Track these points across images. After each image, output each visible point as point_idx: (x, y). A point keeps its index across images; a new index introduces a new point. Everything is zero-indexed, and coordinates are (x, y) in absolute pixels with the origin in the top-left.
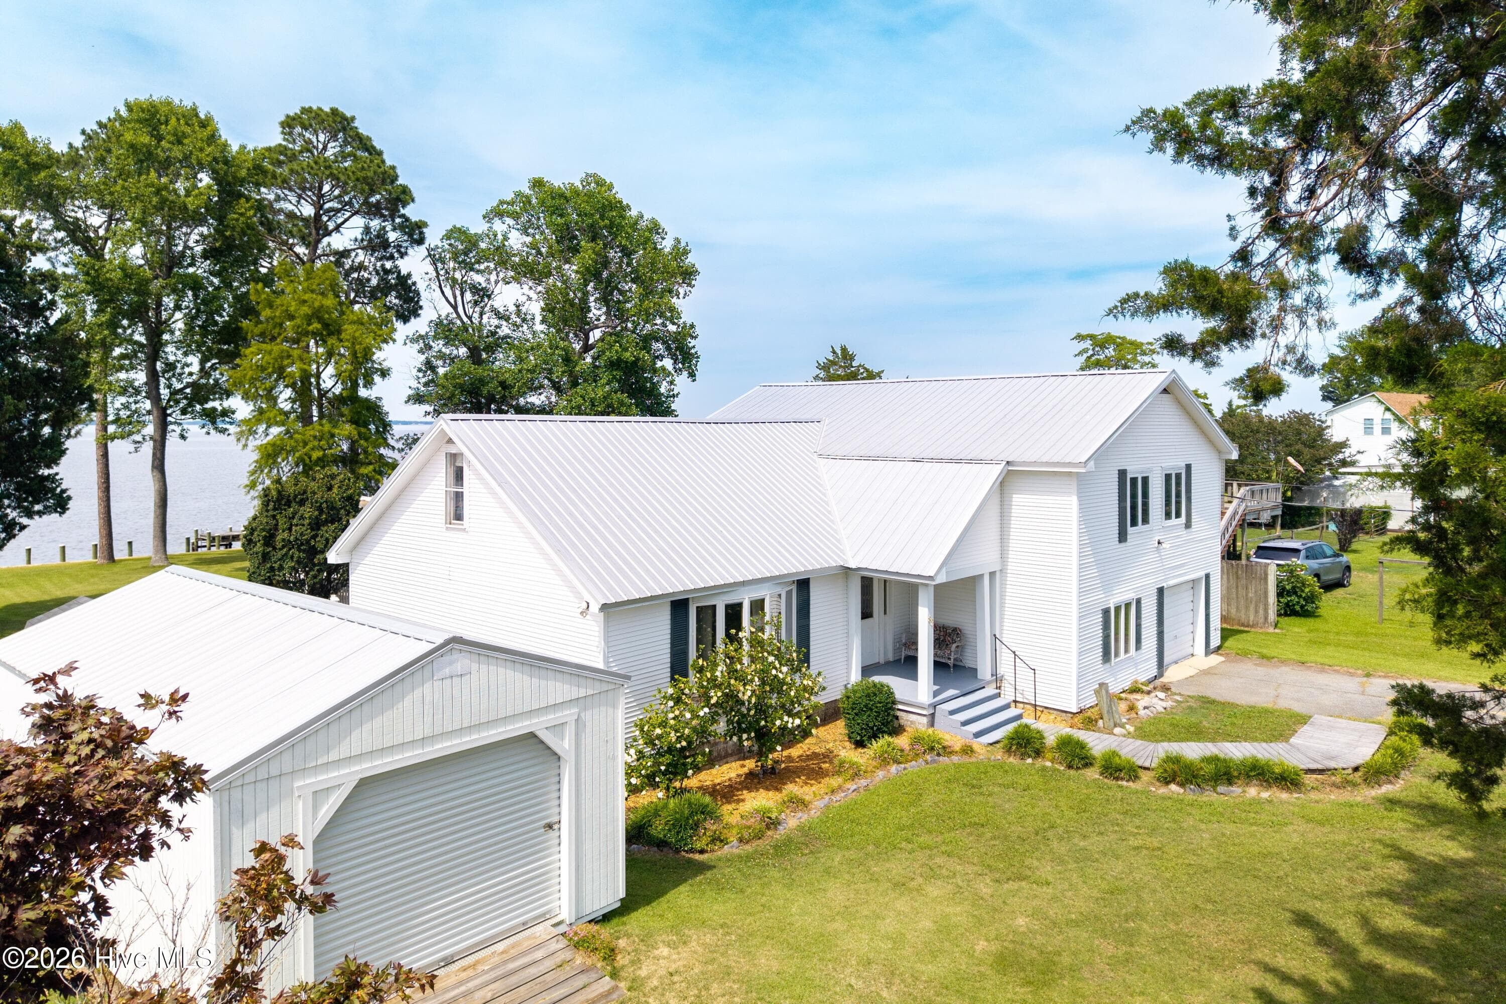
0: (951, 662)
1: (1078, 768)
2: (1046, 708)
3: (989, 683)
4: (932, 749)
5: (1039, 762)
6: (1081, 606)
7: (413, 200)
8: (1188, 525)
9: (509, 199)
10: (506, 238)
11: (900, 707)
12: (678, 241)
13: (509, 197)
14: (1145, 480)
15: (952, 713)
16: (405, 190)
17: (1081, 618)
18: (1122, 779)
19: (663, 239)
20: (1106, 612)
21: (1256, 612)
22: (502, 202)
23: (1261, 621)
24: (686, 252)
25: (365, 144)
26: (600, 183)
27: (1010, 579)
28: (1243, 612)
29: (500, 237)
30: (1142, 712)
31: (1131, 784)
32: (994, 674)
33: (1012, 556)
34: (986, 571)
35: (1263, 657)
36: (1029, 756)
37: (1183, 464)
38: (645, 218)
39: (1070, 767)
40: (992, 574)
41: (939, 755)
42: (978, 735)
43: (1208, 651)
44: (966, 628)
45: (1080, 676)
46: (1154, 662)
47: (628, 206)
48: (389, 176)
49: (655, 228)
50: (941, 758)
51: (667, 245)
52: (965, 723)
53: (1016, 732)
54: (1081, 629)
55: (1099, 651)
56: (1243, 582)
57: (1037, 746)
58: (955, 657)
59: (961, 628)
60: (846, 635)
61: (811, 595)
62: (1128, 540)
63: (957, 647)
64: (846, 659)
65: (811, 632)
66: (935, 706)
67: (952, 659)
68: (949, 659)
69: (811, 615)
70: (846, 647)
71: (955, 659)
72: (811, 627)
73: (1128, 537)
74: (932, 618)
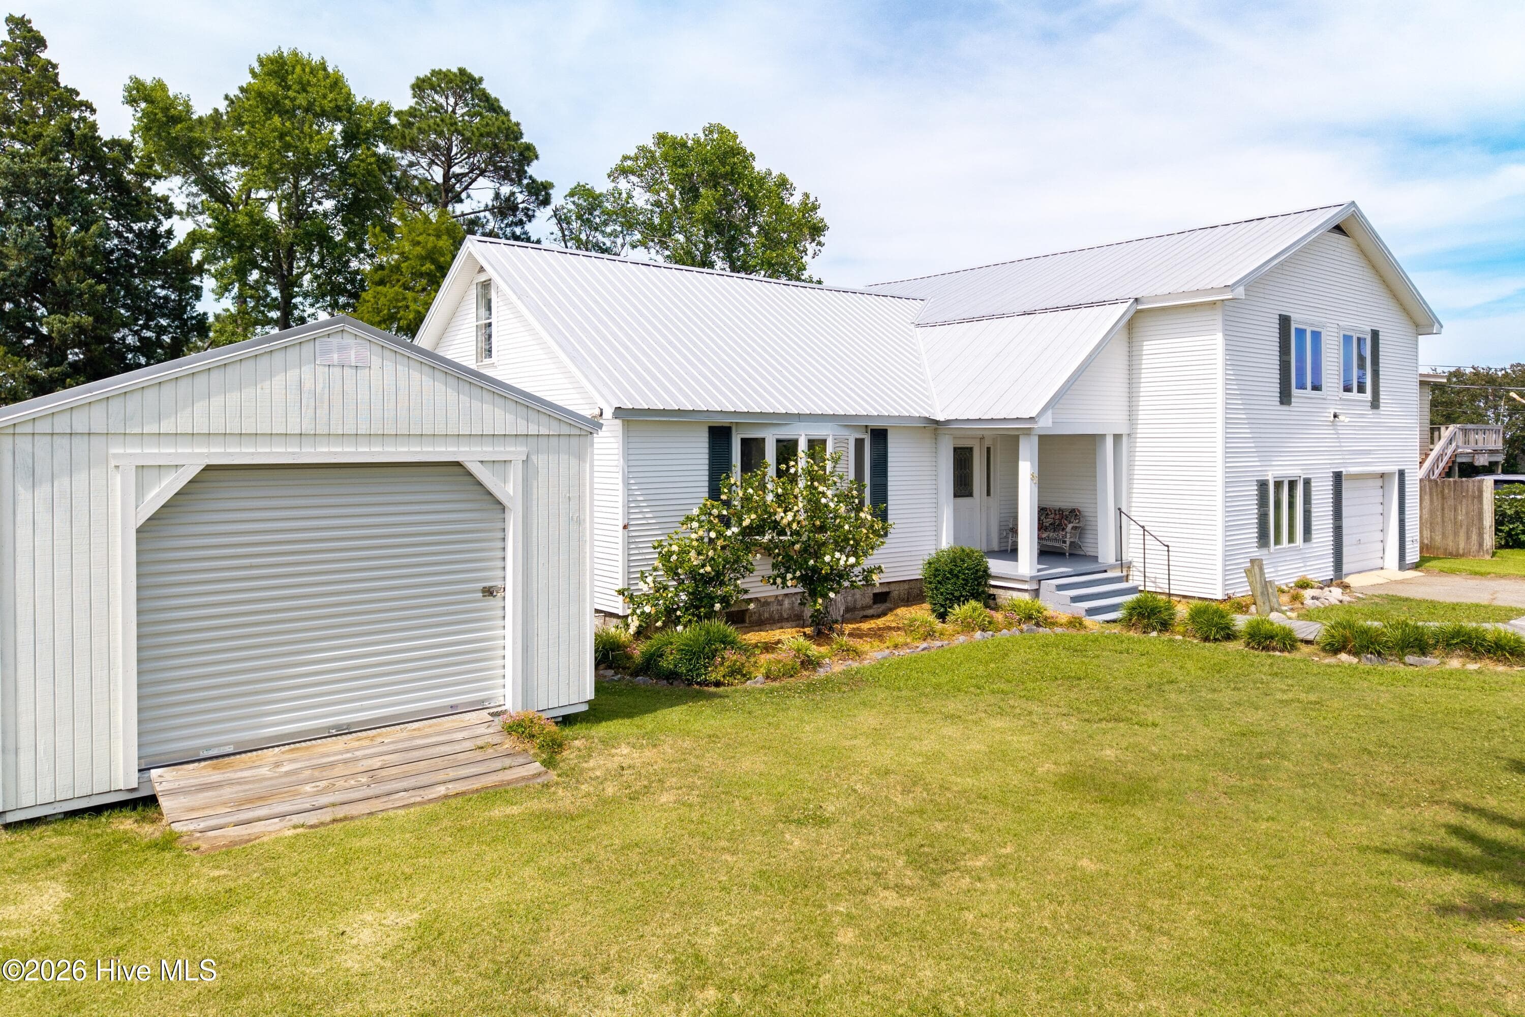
0: (1066, 547)
1: (1216, 640)
2: (1185, 597)
3: (1113, 567)
4: (1030, 618)
5: (1166, 636)
6: (1228, 470)
7: (537, 157)
8: (1375, 404)
9: (632, 155)
10: (630, 196)
11: (994, 582)
12: (806, 196)
13: (632, 152)
14: (1316, 336)
15: (1060, 588)
16: (529, 148)
17: (1227, 484)
18: (1274, 649)
19: (792, 195)
20: (1263, 485)
21: (1468, 538)
22: (625, 158)
23: (1475, 548)
24: (815, 208)
25: (493, 106)
26: (722, 131)
27: (1140, 443)
28: (1451, 538)
29: (624, 195)
30: (1308, 602)
31: (1286, 654)
32: (1119, 558)
33: (1142, 416)
34: (1109, 431)
35: (1476, 573)
36: (1154, 629)
37: (1368, 329)
38: (774, 175)
39: (1206, 639)
40: (1117, 438)
41: (1038, 625)
42: (1091, 612)
43: (1402, 565)
44: (1086, 510)
45: (1227, 557)
46: (1329, 561)
47: (752, 155)
48: (514, 133)
49: (783, 183)
50: (1041, 629)
51: (795, 201)
52: (1075, 599)
53: (1138, 601)
54: (1228, 499)
55: (1253, 532)
56: (1451, 502)
57: (1165, 615)
58: (1072, 540)
59: (1080, 509)
60: (934, 505)
61: (889, 450)
62: (1293, 404)
63: (1074, 528)
64: (934, 533)
65: (889, 493)
66: (1040, 581)
67: (1068, 543)
68: (1064, 542)
69: (889, 474)
70: (934, 519)
71: (1071, 543)
72: (889, 488)
73: (1293, 400)
74: (1036, 474)
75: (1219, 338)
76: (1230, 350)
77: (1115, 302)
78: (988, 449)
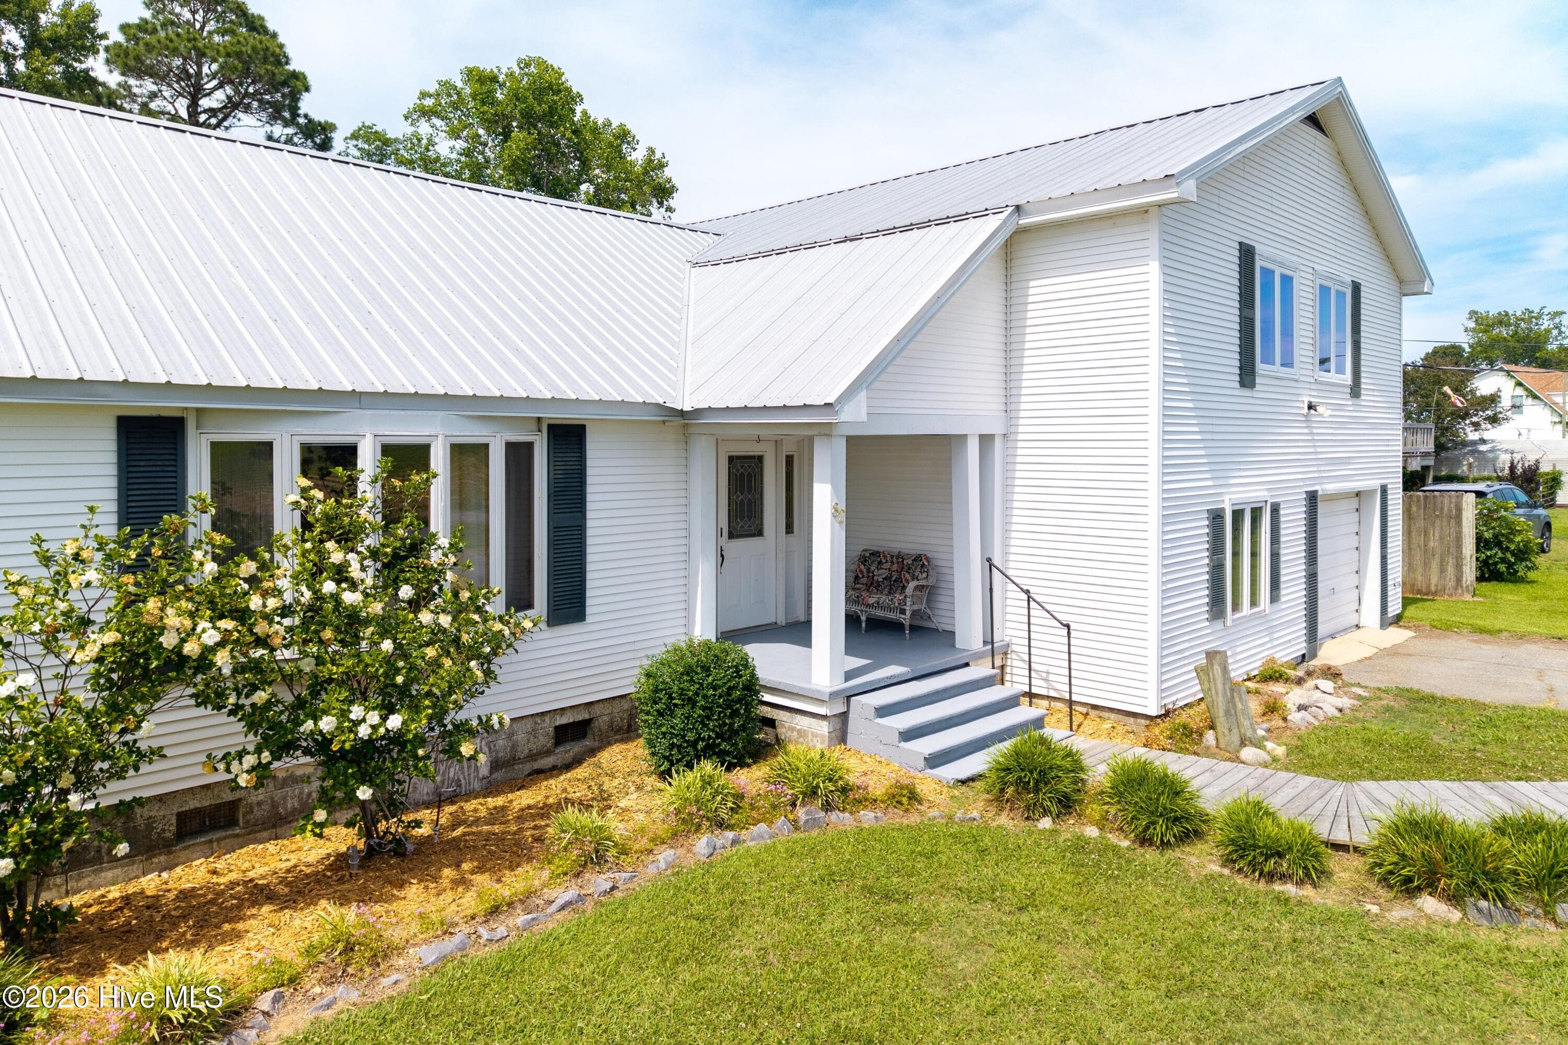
0: (906, 619)
1: (1165, 845)
2: (1095, 707)
3: (978, 656)
4: (813, 792)
5: (1070, 828)
6: (1167, 497)
7: (307, 89)
8: (1355, 390)
9: (432, 91)
10: (431, 143)
11: (767, 698)
12: (652, 151)
13: (433, 88)
14: (1287, 281)
15: (884, 711)
16: (295, 75)
17: (1166, 519)
18: (1284, 878)
19: (635, 149)
20: (1216, 517)
21: (1442, 570)
22: (424, 95)
23: (1451, 584)
24: (662, 166)
25: (255, 25)
26: (541, 63)
27: (1023, 452)
28: (1420, 570)
29: (424, 142)
30: (1295, 717)
31: (1308, 891)
32: (989, 641)
33: (1027, 404)
34: (973, 430)
35: (1482, 631)
36: (1046, 812)
37: (1348, 280)
38: (614, 126)
39: (1144, 840)
40: (986, 440)
41: (828, 807)
42: (935, 760)
43: (1388, 621)
44: (938, 557)
45: (1165, 641)
46: (1301, 627)
47: (579, 95)
48: (278, 58)
49: (624, 135)
50: (834, 816)
51: (637, 156)
52: (909, 735)
53: (1017, 754)
54: (1166, 543)
55: (1202, 595)
56: (1420, 524)
57: (1066, 786)
58: (916, 607)
59: (929, 555)
60: (684, 557)
61: (589, 463)
62: (1258, 387)
63: (919, 588)
64: (683, 606)
65: (589, 541)
66: (849, 697)
67: (908, 613)
68: (903, 612)
69: (589, 506)
70: (683, 581)
71: (914, 613)
72: (589, 532)
73: (1258, 380)
74: (842, 506)
75: (1154, 268)
76: (1169, 291)
77: (983, 214)
78: (789, 460)
